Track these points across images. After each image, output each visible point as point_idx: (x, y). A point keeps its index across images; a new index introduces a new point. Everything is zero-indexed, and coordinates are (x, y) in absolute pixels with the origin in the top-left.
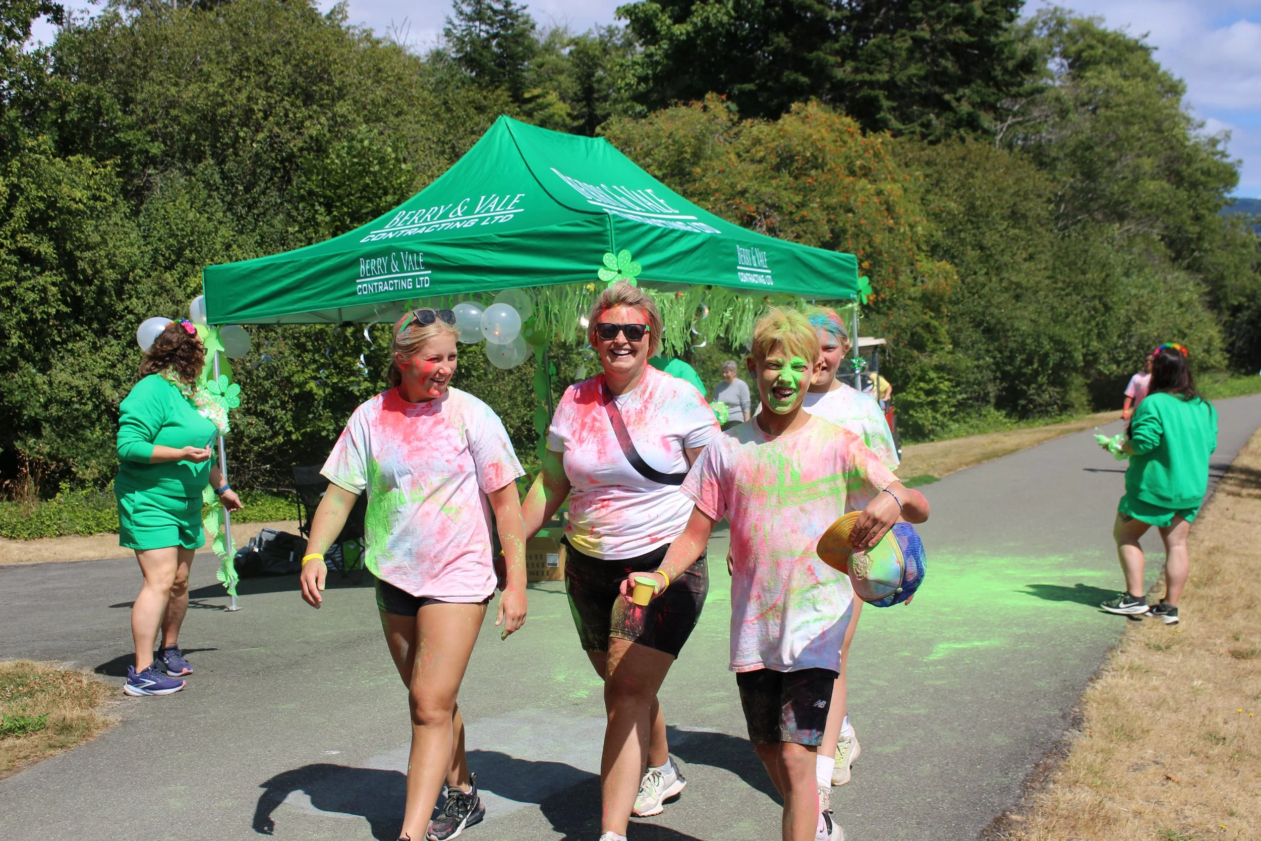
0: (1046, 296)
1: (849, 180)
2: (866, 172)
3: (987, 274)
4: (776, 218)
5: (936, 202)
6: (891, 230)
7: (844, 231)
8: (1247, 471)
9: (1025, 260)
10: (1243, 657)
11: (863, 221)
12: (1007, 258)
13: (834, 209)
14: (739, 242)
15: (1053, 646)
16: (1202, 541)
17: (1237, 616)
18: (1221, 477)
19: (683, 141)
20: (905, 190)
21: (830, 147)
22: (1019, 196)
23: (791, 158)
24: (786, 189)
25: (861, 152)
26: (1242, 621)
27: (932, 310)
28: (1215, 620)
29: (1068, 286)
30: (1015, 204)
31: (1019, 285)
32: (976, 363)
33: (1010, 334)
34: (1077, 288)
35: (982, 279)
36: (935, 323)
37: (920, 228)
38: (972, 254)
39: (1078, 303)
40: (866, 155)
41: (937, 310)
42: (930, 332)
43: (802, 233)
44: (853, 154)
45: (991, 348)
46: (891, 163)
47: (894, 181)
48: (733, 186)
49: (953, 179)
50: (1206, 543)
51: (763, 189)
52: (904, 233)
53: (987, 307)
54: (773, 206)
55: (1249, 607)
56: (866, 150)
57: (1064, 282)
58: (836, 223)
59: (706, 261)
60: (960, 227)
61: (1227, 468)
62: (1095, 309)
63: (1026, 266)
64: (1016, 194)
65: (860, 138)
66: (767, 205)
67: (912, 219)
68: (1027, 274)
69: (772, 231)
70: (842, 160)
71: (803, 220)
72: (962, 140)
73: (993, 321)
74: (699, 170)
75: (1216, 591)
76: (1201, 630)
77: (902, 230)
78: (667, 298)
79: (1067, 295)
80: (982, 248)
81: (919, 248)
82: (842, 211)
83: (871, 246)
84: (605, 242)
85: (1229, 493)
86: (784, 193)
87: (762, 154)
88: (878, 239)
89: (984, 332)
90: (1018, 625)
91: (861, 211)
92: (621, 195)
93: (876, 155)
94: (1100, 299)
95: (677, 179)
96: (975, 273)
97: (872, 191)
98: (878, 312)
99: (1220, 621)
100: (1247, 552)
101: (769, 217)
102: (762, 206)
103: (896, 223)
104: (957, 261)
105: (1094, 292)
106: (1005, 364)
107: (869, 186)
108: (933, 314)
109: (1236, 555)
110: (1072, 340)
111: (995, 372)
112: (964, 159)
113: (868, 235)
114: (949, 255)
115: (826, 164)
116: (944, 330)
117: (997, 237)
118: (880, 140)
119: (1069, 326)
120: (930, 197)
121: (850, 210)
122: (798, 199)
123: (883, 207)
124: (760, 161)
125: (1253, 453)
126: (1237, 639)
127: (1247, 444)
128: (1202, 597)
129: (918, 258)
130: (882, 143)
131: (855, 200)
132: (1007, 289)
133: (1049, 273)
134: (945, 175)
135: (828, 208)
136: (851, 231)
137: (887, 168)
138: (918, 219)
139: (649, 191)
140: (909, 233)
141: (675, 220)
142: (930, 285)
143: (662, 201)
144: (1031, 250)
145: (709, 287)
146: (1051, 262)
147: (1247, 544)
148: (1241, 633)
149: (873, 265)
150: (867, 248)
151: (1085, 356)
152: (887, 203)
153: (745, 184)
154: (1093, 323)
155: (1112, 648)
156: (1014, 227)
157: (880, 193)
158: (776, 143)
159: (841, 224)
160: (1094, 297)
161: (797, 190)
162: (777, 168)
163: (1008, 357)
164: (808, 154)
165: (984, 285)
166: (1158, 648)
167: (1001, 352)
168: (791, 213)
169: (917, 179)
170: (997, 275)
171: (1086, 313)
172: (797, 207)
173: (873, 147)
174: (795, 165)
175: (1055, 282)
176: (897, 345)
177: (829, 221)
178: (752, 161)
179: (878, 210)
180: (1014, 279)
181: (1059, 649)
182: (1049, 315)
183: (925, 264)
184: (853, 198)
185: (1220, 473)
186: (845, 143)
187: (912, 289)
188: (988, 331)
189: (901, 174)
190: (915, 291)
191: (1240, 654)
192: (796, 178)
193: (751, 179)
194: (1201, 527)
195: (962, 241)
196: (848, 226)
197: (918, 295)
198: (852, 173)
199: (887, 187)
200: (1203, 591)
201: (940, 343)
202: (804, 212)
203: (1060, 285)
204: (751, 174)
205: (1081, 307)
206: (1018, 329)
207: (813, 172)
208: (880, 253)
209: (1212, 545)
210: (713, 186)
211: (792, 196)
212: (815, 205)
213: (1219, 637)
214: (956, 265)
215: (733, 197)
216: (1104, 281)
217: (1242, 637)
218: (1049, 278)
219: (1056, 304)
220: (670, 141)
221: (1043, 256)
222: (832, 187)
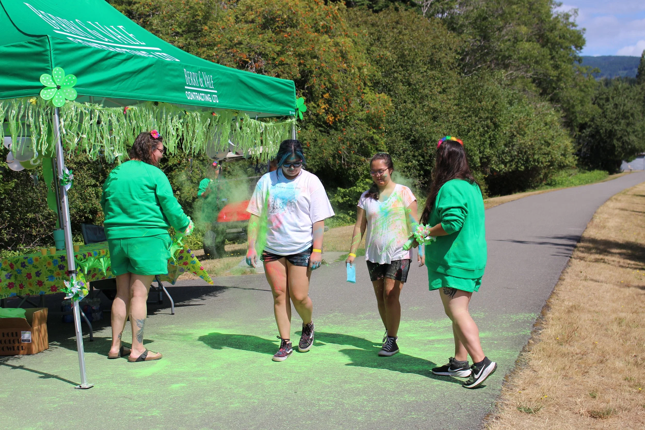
0: (454, 118)
1: (313, 35)
2: (327, 30)
3: (413, 102)
4: (262, 63)
5: (378, 52)
6: (345, 71)
7: (311, 72)
8: (593, 241)
9: (440, 93)
10: (600, 417)
11: (324, 64)
12: (427, 91)
13: (303, 56)
14: (186, 67)
15: (437, 415)
16: (563, 301)
17: (593, 372)
18: (575, 246)
19: (196, 6)
20: (356, 43)
21: (301, 11)
22: (435, 48)
23: (273, 20)
24: (269, 42)
25: (324, 16)
26: (597, 377)
27: (374, 127)
28: (576, 378)
29: (469, 111)
30: (432, 54)
31: (435, 110)
32: (406, 165)
33: (429, 144)
34: (476, 112)
35: (409, 106)
36: (376, 137)
37: (365, 70)
38: (402, 88)
39: (476, 122)
40: (328, 18)
41: (377, 127)
42: (373, 143)
43: (280, 73)
44: (318, 17)
45: (416, 154)
46: (345, 24)
47: (346, 35)
48: (231, 40)
49: (389, 37)
50: (566, 303)
51: (253, 42)
52: (354, 73)
53: (413, 125)
54: (260, 54)
55: (602, 362)
56: (327, 15)
57: (466, 108)
58: (305, 66)
59: (152, 81)
60: (394, 69)
61: (579, 239)
62: (488, 127)
63: (440, 97)
64: (434, 47)
65: (323, 6)
66: (256, 53)
67: (359, 64)
68: (441, 102)
69: (259, 71)
70: (310, 21)
71: (282, 64)
72: (397, 9)
73: (417, 135)
74: (207, 28)
75: (575, 348)
76: (565, 388)
77: (353, 71)
78: (115, 112)
79: (469, 116)
80: (410, 84)
81: (365, 84)
82: (309, 57)
83: (330, 83)
84: (46, 61)
85: (581, 259)
86: (269, 44)
87: (253, 16)
88: (335, 77)
89: (411, 143)
90: (409, 392)
91: (323, 57)
92: (93, 28)
93: (335, 18)
94: (491, 119)
95: (192, 35)
96: (405, 102)
97: (331, 43)
98: (336, 129)
99: (579, 378)
100: (597, 309)
101: (258, 61)
102: (253, 53)
103: (348, 66)
104: (392, 93)
105: (487, 115)
106: (426, 165)
107: (329, 40)
108: (375, 131)
109: (589, 312)
110: (472, 148)
111: (420, 171)
112: (397, 23)
113: (328, 74)
114: (387, 89)
115: (299, 24)
116: (382, 142)
117: (419, 77)
118: (337, 7)
119: (470, 138)
120: (373, 48)
121: (315, 57)
122: (278, 49)
123: (339, 55)
124: (253, 21)
125: (597, 226)
126: (594, 397)
127: (592, 219)
128: (564, 355)
129: (365, 91)
130: (339, 9)
131: (319, 50)
132: (427, 113)
133: (456, 102)
134: (383, 33)
135: (300, 55)
136: (316, 71)
137: (342, 27)
138: (364, 63)
139: (120, 27)
140: (358, 73)
141: (139, 50)
142: (373, 110)
143: (131, 35)
144: (444, 85)
145: (156, 103)
146: (458, 95)
147: (597, 301)
148: (597, 391)
149: (332, 96)
150: (327, 83)
151: (481, 159)
152: (341, 52)
153: (240, 38)
154: (487, 136)
155: (488, 415)
156: (432, 70)
157: (337, 44)
158: (262, 9)
159: (308, 66)
160: (487, 118)
161: (278, 42)
162: (264, 27)
163: (428, 160)
164: (285, 17)
165: (411, 110)
166: (528, 411)
167: (423, 157)
168: (274, 59)
169: (364, 36)
170: (420, 103)
171: (481, 129)
172: (278, 54)
173: (332, 12)
174: (277, 24)
175: (461, 108)
176: (349, 153)
177: (300, 64)
178: (246, 22)
179: (336, 57)
180: (432, 106)
181: (442, 417)
182: (456, 130)
183: (369, 96)
184: (317, 48)
185: (575, 243)
186: (312, 9)
187: (361, 113)
188: (414, 142)
189: (351, 32)
190: (363, 115)
191: (598, 413)
192: (277, 34)
193: (244, 34)
194: (562, 288)
195: (396, 79)
196: (313, 68)
197: (364, 117)
198: (317, 31)
199: (341, 40)
200: (565, 348)
201: (380, 151)
202: (282, 58)
203: (464, 110)
204: (244, 31)
205: (478, 125)
206: (435, 141)
207: (288, 30)
208: (337, 88)
209: (571, 304)
210: (218, 40)
211: (273, 46)
212: (290, 53)
213: (578, 396)
214: (391, 96)
215: (231, 47)
216: (494, 107)
217: (598, 395)
218: (456, 105)
219: (461, 123)
220: (187, 7)
221: (452, 90)
222: (302, 40)
